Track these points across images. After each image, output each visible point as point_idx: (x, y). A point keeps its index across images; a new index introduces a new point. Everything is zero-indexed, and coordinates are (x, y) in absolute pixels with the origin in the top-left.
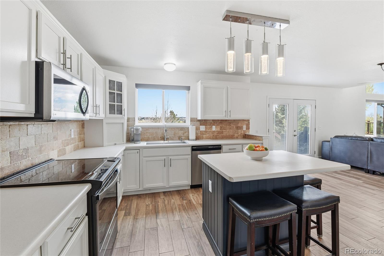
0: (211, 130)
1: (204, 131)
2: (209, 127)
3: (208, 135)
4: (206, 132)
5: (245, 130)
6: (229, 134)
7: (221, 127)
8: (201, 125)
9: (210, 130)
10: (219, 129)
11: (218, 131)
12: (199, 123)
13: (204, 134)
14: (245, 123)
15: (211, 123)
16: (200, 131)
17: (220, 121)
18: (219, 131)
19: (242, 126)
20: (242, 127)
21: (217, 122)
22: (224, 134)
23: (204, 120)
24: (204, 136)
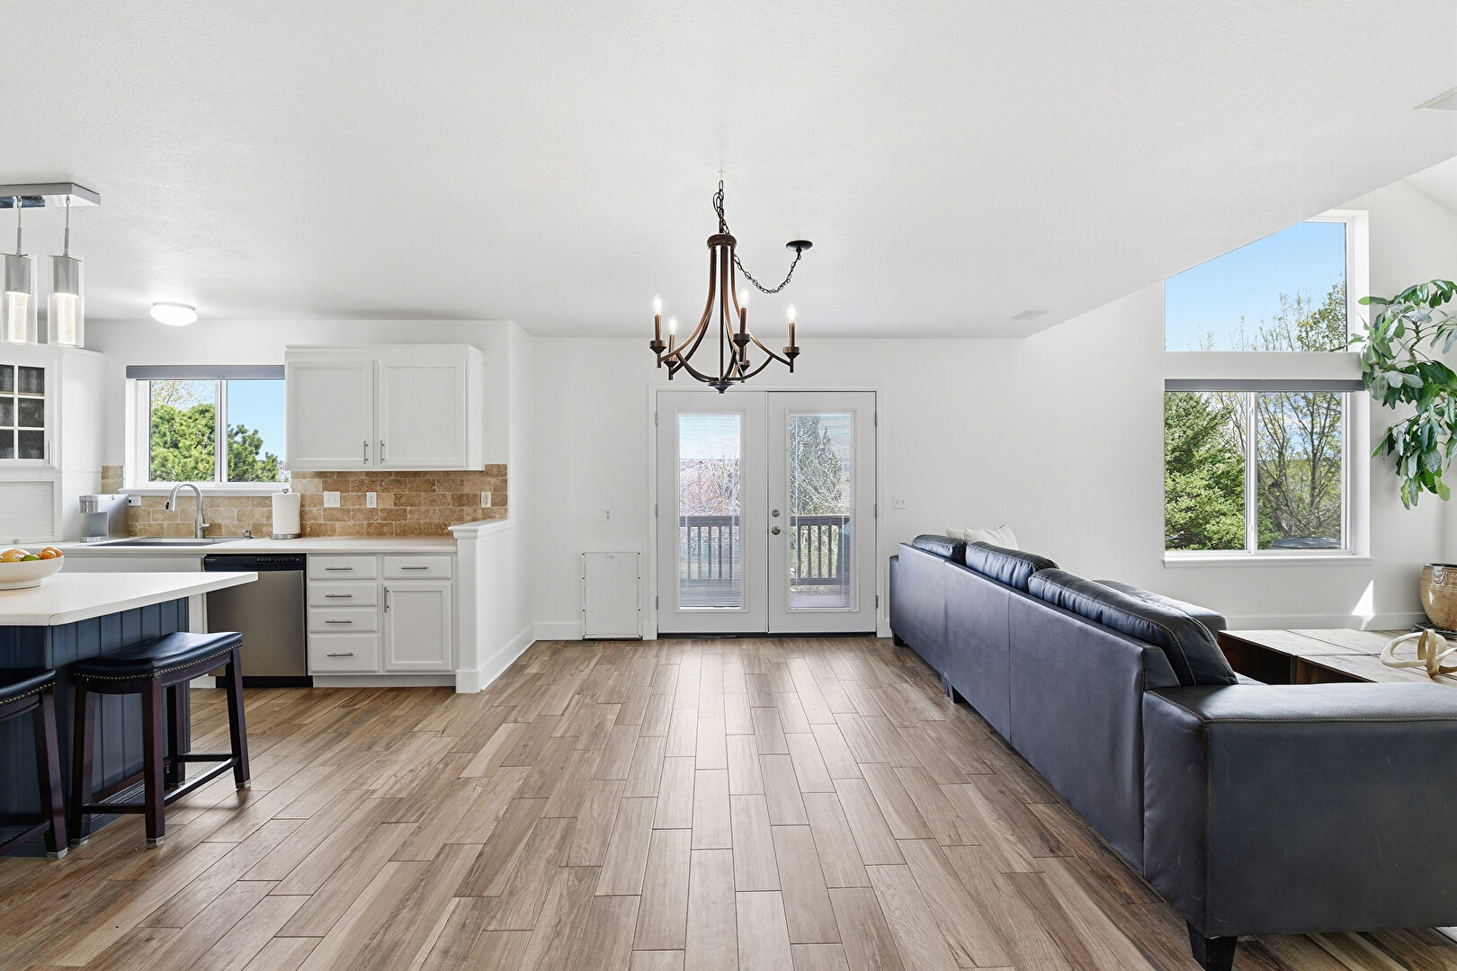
0: (363, 507)
1: (336, 509)
2: (356, 497)
3: (351, 523)
4: (343, 511)
5: (489, 505)
6: (427, 520)
7: (398, 498)
8: (326, 489)
9: (360, 505)
10: (388, 503)
11: (387, 509)
12: (318, 482)
13: (337, 520)
14: (489, 483)
15: (362, 482)
16: (325, 509)
17: (393, 477)
18: (391, 510)
19: (477, 492)
20: (475, 496)
21: (382, 481)
22: (411, 520)
23: (339, 473)
24: (338, 525)
